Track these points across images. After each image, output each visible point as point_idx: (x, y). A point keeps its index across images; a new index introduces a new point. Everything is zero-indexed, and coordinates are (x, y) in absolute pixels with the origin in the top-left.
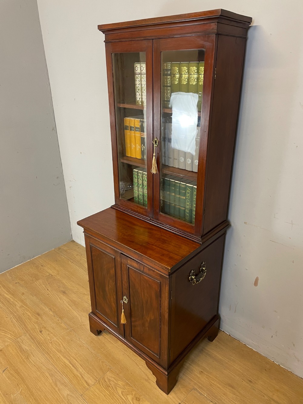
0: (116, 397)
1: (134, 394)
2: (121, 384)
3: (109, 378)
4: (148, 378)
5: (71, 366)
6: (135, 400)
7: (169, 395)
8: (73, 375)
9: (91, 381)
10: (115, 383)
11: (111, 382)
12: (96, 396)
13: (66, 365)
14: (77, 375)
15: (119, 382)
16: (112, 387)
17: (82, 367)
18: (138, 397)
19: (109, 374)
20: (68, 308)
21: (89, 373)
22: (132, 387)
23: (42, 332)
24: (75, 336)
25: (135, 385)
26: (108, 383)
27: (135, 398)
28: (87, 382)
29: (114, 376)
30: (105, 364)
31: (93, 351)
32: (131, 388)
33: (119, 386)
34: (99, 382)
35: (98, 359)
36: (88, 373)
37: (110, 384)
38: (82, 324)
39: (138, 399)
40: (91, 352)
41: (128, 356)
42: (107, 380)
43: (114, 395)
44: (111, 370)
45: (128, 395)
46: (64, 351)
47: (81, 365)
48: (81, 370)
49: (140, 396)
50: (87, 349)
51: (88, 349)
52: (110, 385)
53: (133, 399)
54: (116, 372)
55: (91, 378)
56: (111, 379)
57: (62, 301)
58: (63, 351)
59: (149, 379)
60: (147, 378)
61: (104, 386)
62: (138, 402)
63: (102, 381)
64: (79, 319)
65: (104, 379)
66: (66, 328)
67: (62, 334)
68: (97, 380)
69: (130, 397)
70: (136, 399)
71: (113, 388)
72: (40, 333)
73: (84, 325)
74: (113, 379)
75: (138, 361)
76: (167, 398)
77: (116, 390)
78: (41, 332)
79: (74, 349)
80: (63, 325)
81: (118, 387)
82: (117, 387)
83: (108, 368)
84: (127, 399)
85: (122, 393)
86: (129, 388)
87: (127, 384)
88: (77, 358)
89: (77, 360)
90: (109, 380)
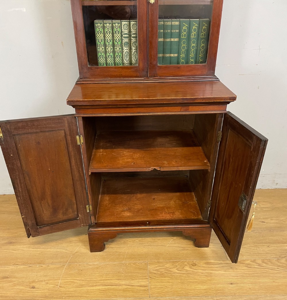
0: (177, 276)
1: (187, 264)
2: (170, 265)
4: (182, 247)
5: (109, 287)
6: (193, 267)
7: (209, 247)
8: (122, 291)
9: (144, 283)
10: (163, 269)
11: (161, 270)
12: (162, 287)
13: (104, 290)
14: (126, 288)
15: (166, 265)
16: (166, 272)
17: (120, 280)
18: (192, 263)
19: (151, 267)
20: (38, 251)
23: (36, 287)
24: (80, 265)
25: (180, 259)
26: (159, 273)
27: (191, 266)
28: (141, 286)
29: (157, 266)
30: (138, 263)
32: (180, 262)
33: (169, 268)
34: (151, 278)
35: (127, 264)
36: (133, 280)
37: (162, 272)
38: (74, 253)
39: (194, 265)
40: (114, 265)
41: (149, 246)
42: (156, 272)
43: (175, 276)
44: (150, 264)
45: (183, 268)
46: (85, 282)
47: (118, 280)
48: (123, 283)
50: (107, 266)
53: (191, 268)
54: (155, 262)
55: (140, 280)
56: (157, 269)
57: (19, 251)
58: (84, 284)
60: (182, 249)
61: (159, 277)
62: (196, 266)
63: (152, 275)
64: (64, 251)
65: (151, 273)
66: (60, 266)
67: (63, 272)
68: (147, 277)
69: (187, 268)
72: (34, 290)
73: (76, 252)
75: (161, 243)
76: (210, 249)
77: (171, 272)
78: (33, 288)
79: (94, 275)
80: (52, 266)
82: (169, 270)
83: (145, 264)
84: (187, 270)
85: (178, 270)
86: (178, 263)
87: (174, 262)
88: (107, 278)
89: (109, 279)
90: (156, 270)
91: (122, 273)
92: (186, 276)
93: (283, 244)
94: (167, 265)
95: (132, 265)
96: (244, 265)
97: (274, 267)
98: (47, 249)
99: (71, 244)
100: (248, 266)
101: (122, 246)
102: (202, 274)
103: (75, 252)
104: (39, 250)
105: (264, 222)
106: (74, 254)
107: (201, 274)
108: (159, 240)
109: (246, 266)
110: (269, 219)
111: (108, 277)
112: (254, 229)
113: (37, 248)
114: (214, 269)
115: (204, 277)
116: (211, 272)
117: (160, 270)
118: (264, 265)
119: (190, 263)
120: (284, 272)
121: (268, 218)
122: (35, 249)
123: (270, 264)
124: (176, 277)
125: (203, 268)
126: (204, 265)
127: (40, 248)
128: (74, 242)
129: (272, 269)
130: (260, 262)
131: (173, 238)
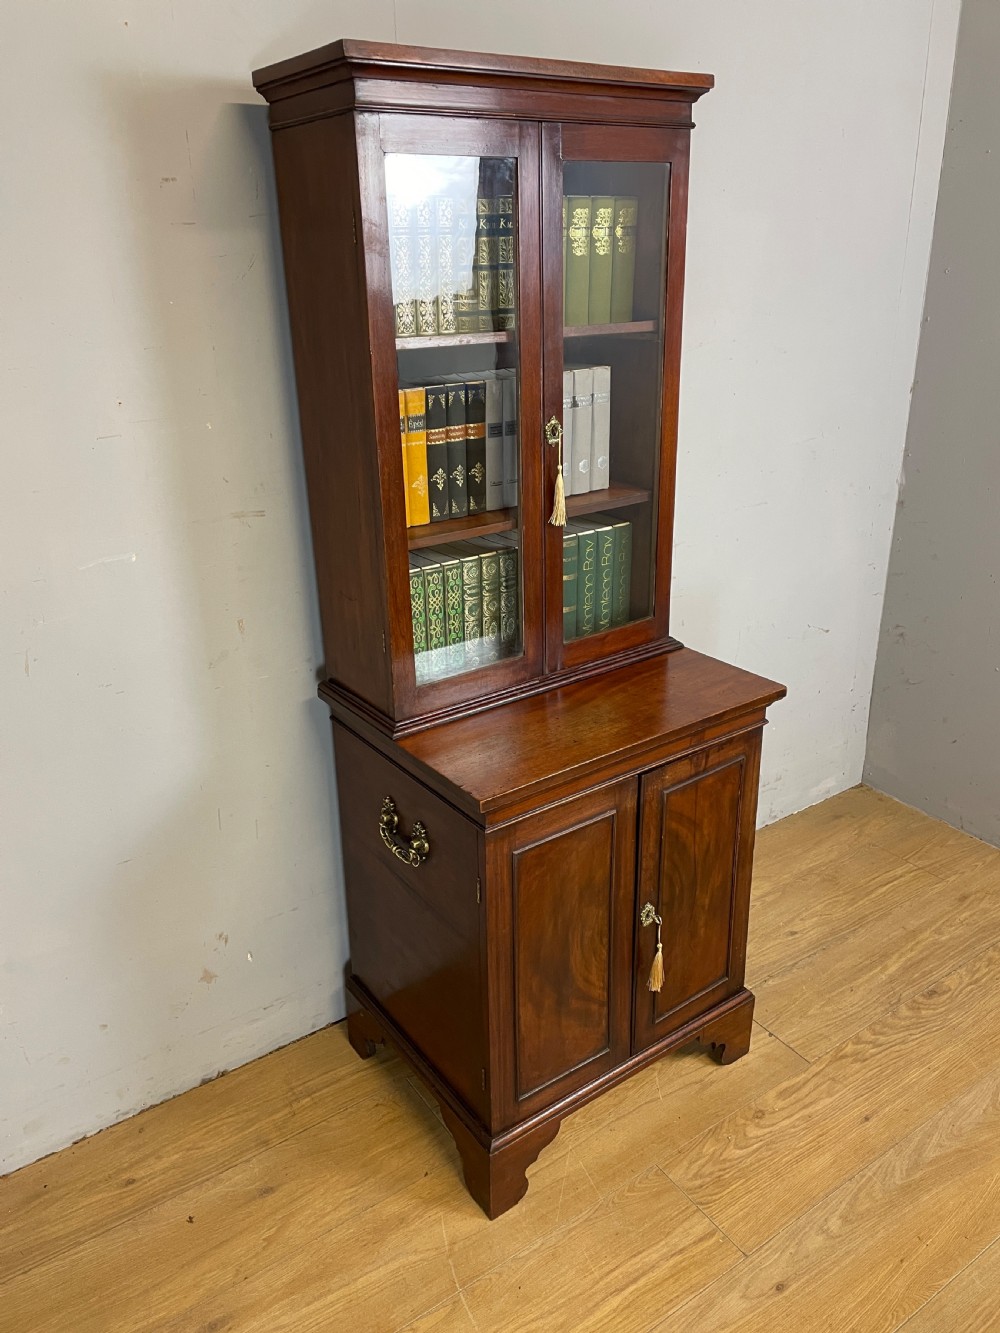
0: (751, 1165)
1: (743, 1121)
2: (714, 1145)
3: (690, 1176)
5: (632, 1288)
6: (762, 1122)
8: (671, 1280)
9: (700, 1226)
10: (707, 1162)
11: (708, 1169)
12: (748, 1214)
13: (628, 1306)
14: (674, 1266)
15: (704, 1150)
16: (720, 1170)
17: (640, 1253)
18: (753, 1112)
19: (676, 1175)
20: (332, 1304)
21: (667, 1230)
22: (723, 1122)
24: (500, 1274)
25: (717, 1116)
26: (708, 1179)
27: (757, 1121)
28: (701, 1240)
29: (685, 1163)
30: (640, 1183)
31: (584, 1215)
32: (726, 1124)
33: (718, 1153)
34: (701, 1204)
35: (616, 1201)
36: (669, 1233)
37: (711, 1173)
38: (447, 1248)
39: (760, 1114)
40: (586, 1220)
41: (618, 1119)
42: (698, 1182)
43: (747, 1167)
44: (665, 1168)
45: (745, 1135)
46: (561, 1314)
47: (635, 1256)
48: (655, 1256)
49: (750, 1108)
50: (572, 1233)
51: (570, 1231)
52: (714, 1176)
53: (758, 1126)
54: (672, 1156)
55: (686, 1225)
56: (693, 1171)
58: (561, 1320)
59: (702, 1081)
60: (697, 1087)
61: (717, 1191)
62: (767, 1116)
63: (700, 1194)
64: (413, 1258)
65: (691, 1191)
66: (448, 1309)
67: (474, 1322)
68: (694, 1208)
69: (753, 1132)
70: (761, 1118)
71: (725, 1170)
73: (453, 1243)
74: (695, 1168)
75: (639, 1097)
77: (730, 1161)
79: (562, 1279)
81: (721, 1155)
82: (721, 1158)
83: (656, 1174)
84: (758, 1137)
85: (741, 1148)
86: (724, 1130)
87: (713, 1132)
88: (601, 1267)
89: (611, 1267)
90: (696, 1176)
91: (628, 1232)
92: (770, 1153)
93: (871, 970)
94: (709, 1148)
95: (629, 1194)
96: (851, 1059)
97: (901, 1035)
98: (356, 1280)
99: (413, 1227)
100: (857, 1058)
101: (555, 1157)
102: (797, 1129)
103: (446, 1243)
104: (331, 1298)
105: (796, 933)
106: (450, 1250)
107: (793, 1130)
108: (627, 1089)
109: (855, 1061)
110: (797, 920)
111: (607, 1264)
112: (794, 959)
113: (321, 1296)
114: (807, 1101)
115: (804, 1135)
116: (806, 1112)
117: (704, 1170)
118: (882, 1039)
119: (750, 1114)
120: (926, 1037)
121: (793, 919)
122: (317, 1305)
123: (891, 1032)
124: (751, 1168)
125: (784, 1114)
126: (781, 1104)
127: (330, 1292)
128: (416, 1216)
129: (903, 1042)
130: (868, 1036)
131: (654, 1069)
